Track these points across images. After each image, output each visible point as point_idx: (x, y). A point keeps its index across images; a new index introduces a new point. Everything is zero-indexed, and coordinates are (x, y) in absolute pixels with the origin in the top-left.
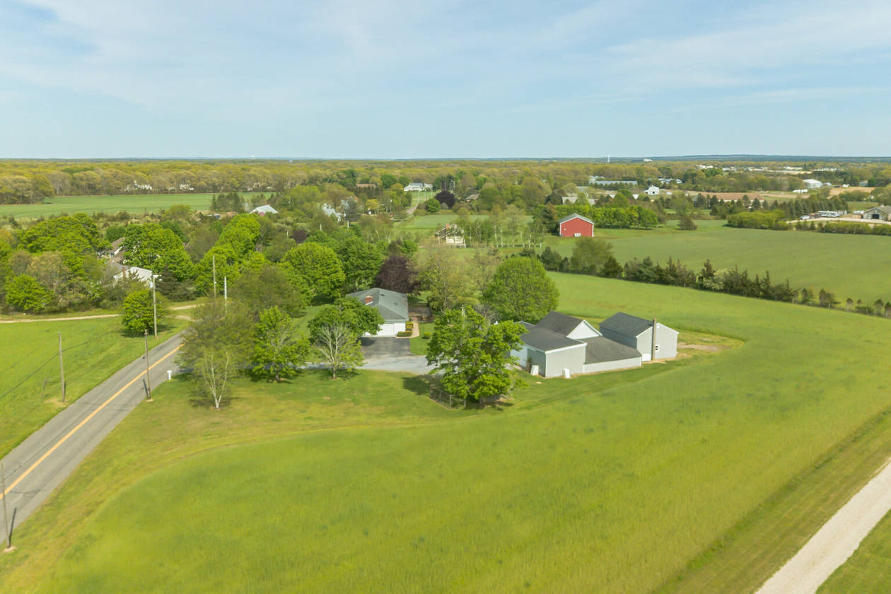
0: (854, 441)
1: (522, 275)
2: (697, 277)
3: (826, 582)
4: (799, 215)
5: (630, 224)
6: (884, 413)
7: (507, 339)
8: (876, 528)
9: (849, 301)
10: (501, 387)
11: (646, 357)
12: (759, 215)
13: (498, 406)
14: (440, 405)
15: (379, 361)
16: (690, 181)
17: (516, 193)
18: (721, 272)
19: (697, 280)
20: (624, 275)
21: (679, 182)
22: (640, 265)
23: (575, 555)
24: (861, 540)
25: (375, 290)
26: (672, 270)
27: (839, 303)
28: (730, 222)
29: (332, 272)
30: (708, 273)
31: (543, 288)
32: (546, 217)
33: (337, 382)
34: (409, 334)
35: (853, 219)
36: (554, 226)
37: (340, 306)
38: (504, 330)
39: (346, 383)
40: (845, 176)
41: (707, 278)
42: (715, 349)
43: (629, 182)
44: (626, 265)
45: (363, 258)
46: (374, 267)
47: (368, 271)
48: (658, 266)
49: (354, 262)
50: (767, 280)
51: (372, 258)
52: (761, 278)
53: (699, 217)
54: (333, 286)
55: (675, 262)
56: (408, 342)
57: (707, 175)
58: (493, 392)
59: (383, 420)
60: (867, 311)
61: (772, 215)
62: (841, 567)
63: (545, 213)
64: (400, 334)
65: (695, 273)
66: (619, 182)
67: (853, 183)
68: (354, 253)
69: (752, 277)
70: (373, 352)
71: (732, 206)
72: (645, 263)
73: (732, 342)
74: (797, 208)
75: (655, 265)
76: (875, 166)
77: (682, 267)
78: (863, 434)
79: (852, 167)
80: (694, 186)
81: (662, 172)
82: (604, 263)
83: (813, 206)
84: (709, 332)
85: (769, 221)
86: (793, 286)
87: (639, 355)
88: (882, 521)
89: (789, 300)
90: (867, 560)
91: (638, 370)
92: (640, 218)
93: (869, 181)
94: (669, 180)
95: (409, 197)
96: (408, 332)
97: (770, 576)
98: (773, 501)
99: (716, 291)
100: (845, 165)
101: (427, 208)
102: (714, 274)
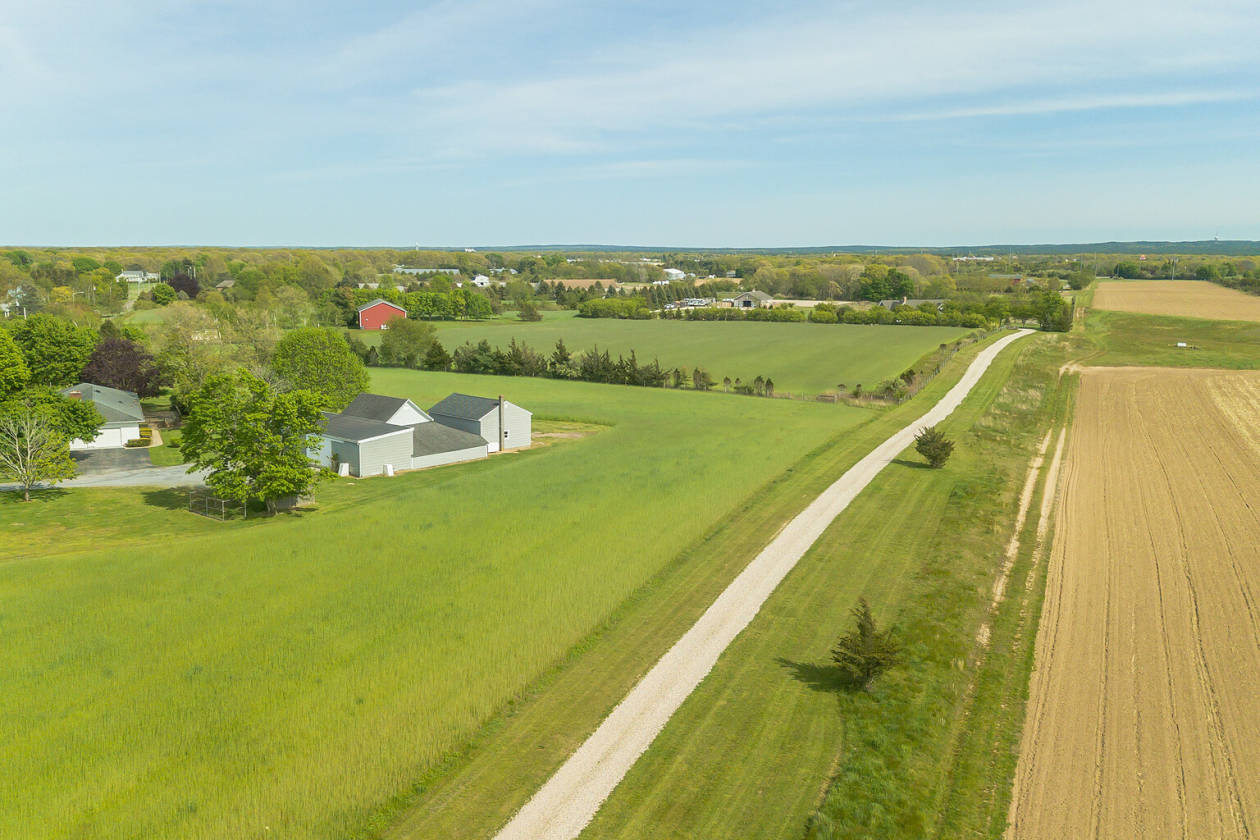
0: (744, 511)
1: (315, 351)
2: (549, 363)
3: (728, 648)
4: (662, 304)
5: (455, 315)
6: (774, 482)
7: (304, 413)
8: (776, 590)
9: (727, 380)
10: (299, 480)
11: (493, 447)
12: (616, 302)
13: (294, 512)
14: (209, 518)
15: (100, 477)
16: (527, 270)
17: (292, 278)
18: (577, 355)
19: (549, 367)
20: (453, 366)
21: (513, 272)
22: (474, 352)
23: (421, 661)
24: (761, 604)
25: (84, 385)
26: (516, 355)
27: (716, 384)
28: (581, 311)
29: (7, 366)
30: (562, 357)
31: (346, 368)
32: (338, 304)
33: (32, 505)
34: (148, 442)
35: (724, 304)
36: (351, 316)
37: (27, 400)
38: (299, 402)
39: (49, 505)
40: (709, 266)
41: (561, 363)
42: (580, 436)
43: (447, 271)
44: (456, 353)
45: (58, 344)
46: (78, 356)
47: (69, 364)
48: (498, 352)
49: (44, 349)
50: (633, 361)
51: (74, 344)
52: (625, 359)
53: (543, 307)
54: (9, 388)
55: (518, 344)
56: (146, 453)
57: (548, 264)
58: (288, 488)
59: (116, 542)
60: (747, 391)
61: (632, 303)
62: (743, 632)
63: (337, 299)
64: (131, 444)
65: (546, 359)
66: (434, 271)
67: (720, 273)
68: (42, 336)
69: (615, 360)
70: (88, 467)
71: (582, 292)
72: (480, 348)
73: (597, 428)
74: (659, 295)
75: (493, 350)
76: (741, 256)
77: (528, 352)
78: (754, 503)
79: (715, 258)
80: (533, 276)
81: (491, 261)
82: (426, 351)
83: (679, 293)
84: (568, 420)
85: (629, 309)
86: (664, 368)
87: (484, 443)
88: (782, 583)
89: (659, 385)
90: (770, 622)
91: (485, 461)
92: (467, 306)
93: (737, 271)
94: (500, 270)
95: (124, 285)
96: (145, 441)
97: (666, 651)
98: (661, 577)
99: (573, 378)
100: (709, 256)
101: (155, 298)
102: (570, 357)
